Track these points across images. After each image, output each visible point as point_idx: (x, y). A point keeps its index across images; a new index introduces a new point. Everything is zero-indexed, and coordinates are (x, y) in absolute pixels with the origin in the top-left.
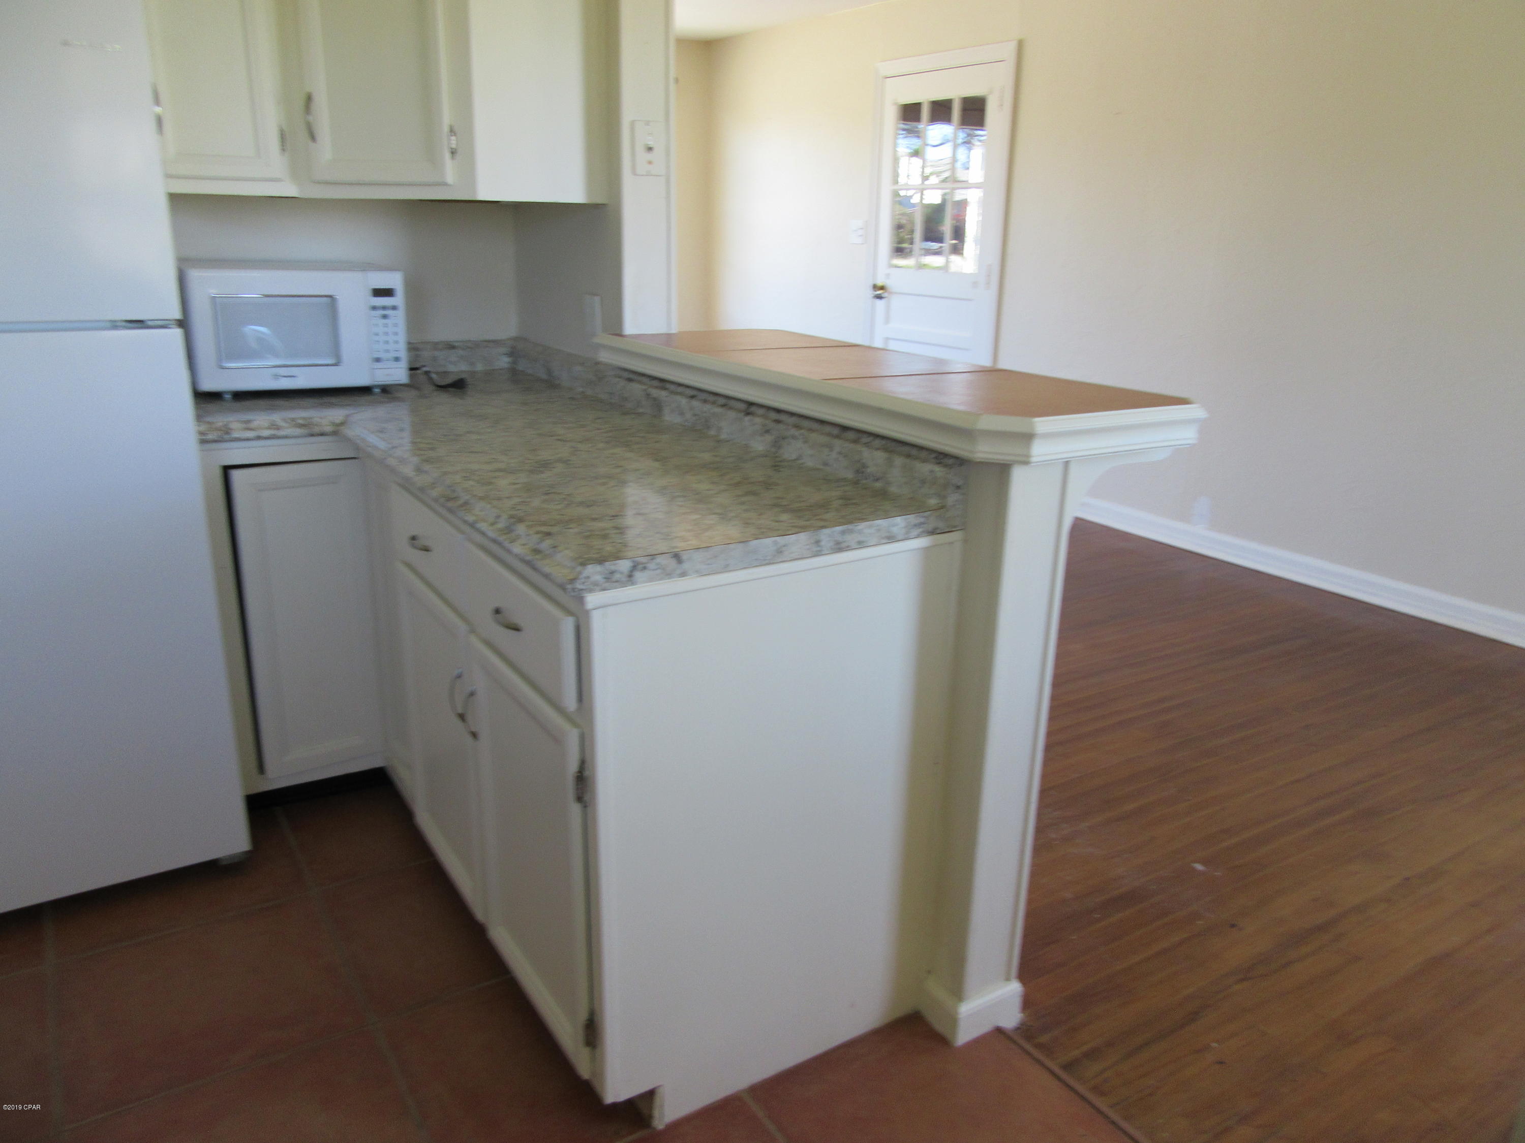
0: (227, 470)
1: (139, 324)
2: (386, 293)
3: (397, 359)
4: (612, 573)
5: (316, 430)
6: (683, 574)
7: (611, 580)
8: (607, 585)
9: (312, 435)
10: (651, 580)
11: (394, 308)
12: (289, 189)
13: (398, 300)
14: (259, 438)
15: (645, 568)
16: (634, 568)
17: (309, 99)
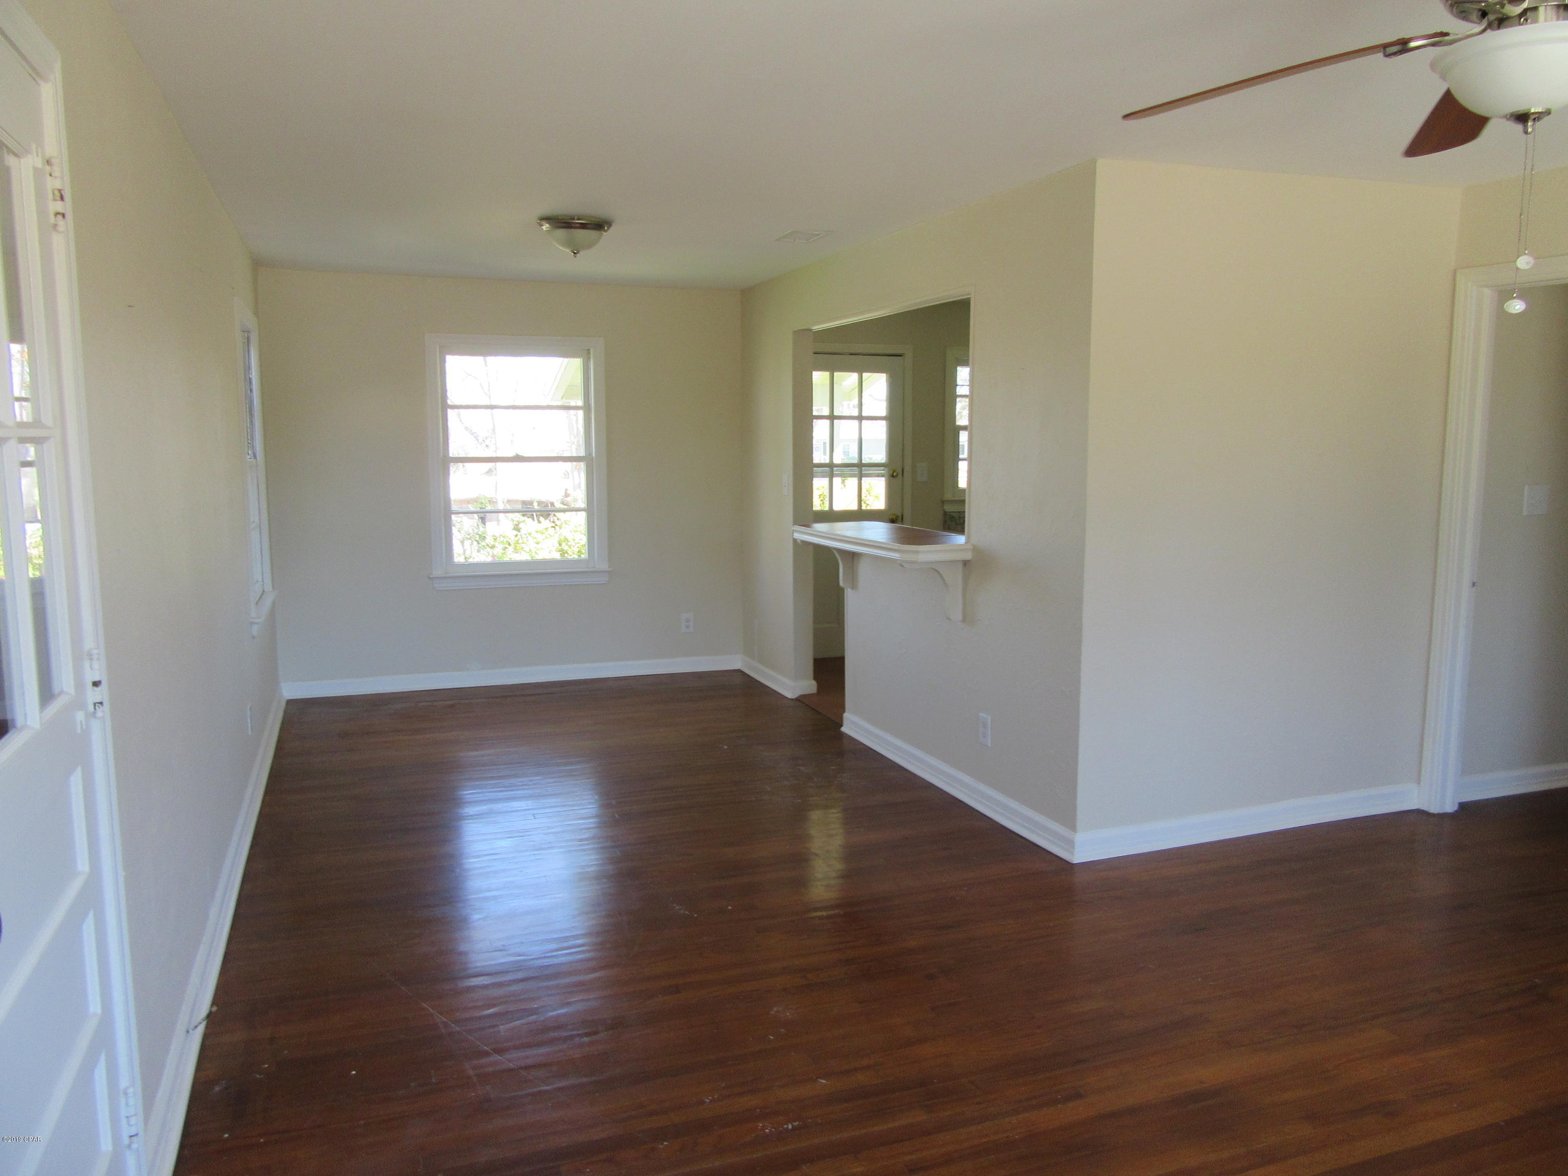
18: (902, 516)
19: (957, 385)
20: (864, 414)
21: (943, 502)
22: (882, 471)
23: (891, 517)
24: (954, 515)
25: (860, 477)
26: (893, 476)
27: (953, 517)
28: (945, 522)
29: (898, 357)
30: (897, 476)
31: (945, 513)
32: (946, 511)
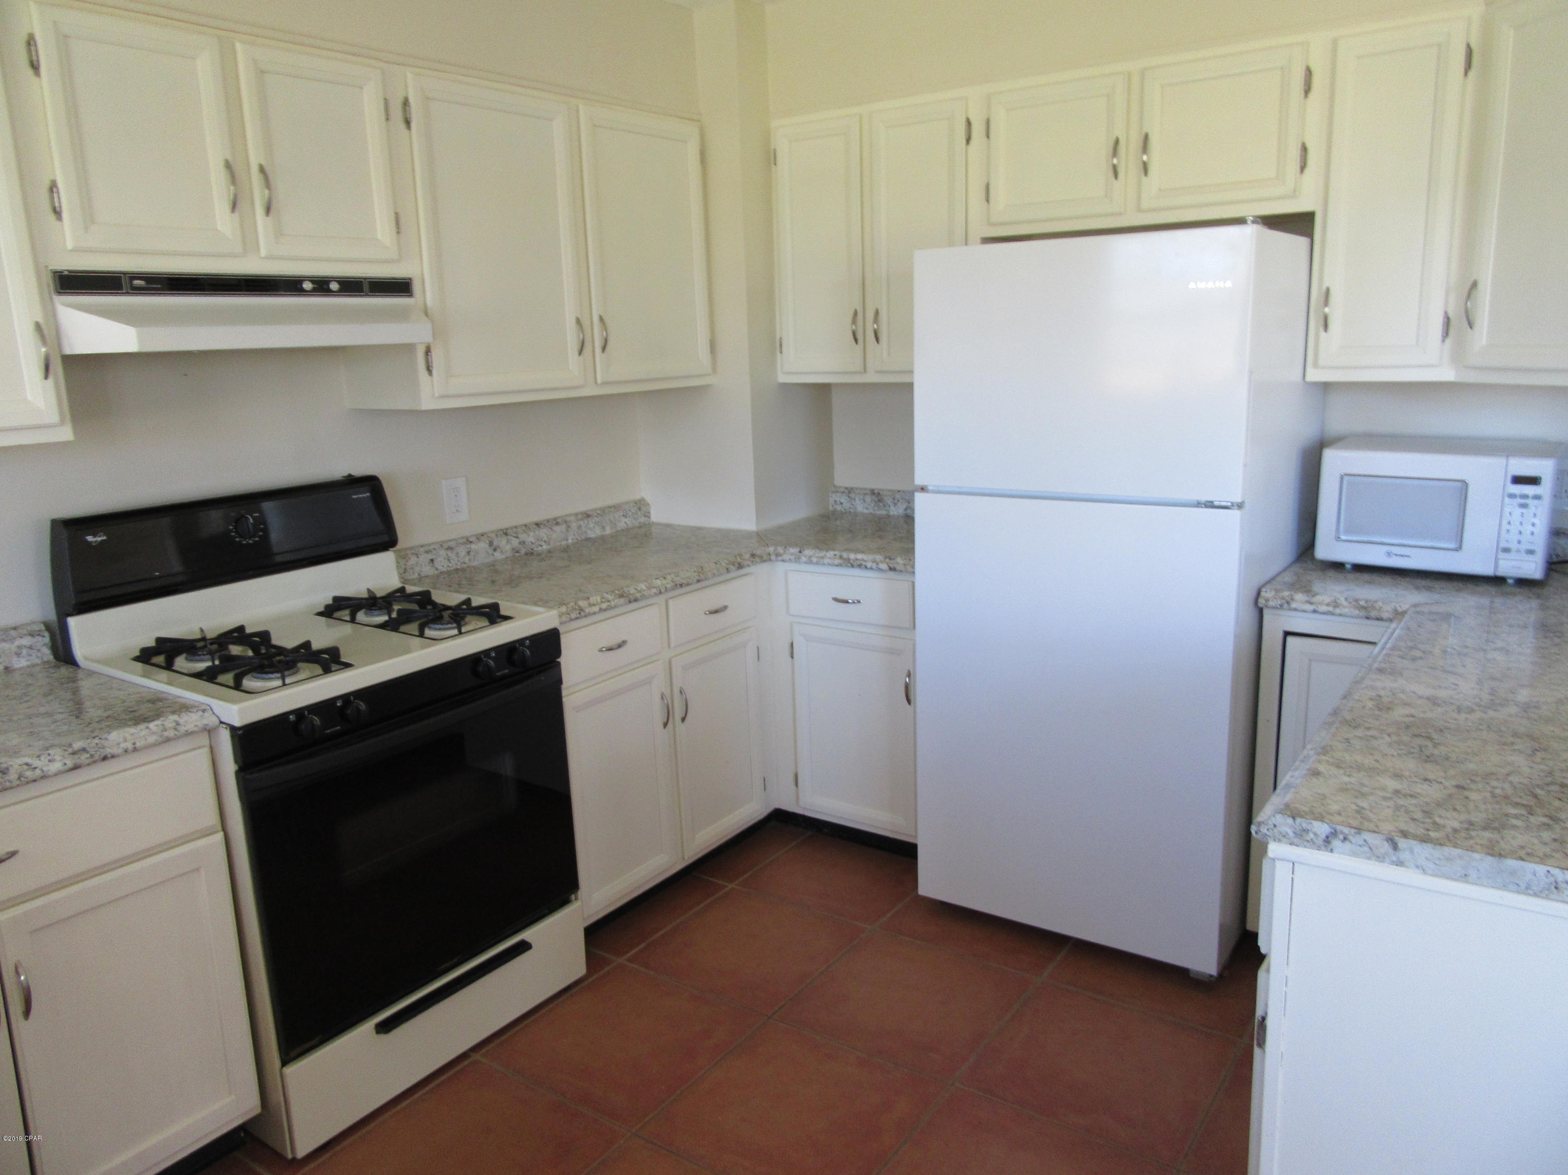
0: (1287, 634)
1: (1210, 505)
2: (1533, 481)
3: (1531, 552)
4: (1306, 831)
5: (1373, 614)
6: (1400, 863)
7: (1301, 837)
8: (1296, 840)
9: (1367, 618)
10: (1354, 854)
11: (1537, 497)
12: (1447, 374)
13: (1545, 489)
14: (1315, 611)
15: (1345, 839)
16: (1334, 834)
17: (1474, 285)
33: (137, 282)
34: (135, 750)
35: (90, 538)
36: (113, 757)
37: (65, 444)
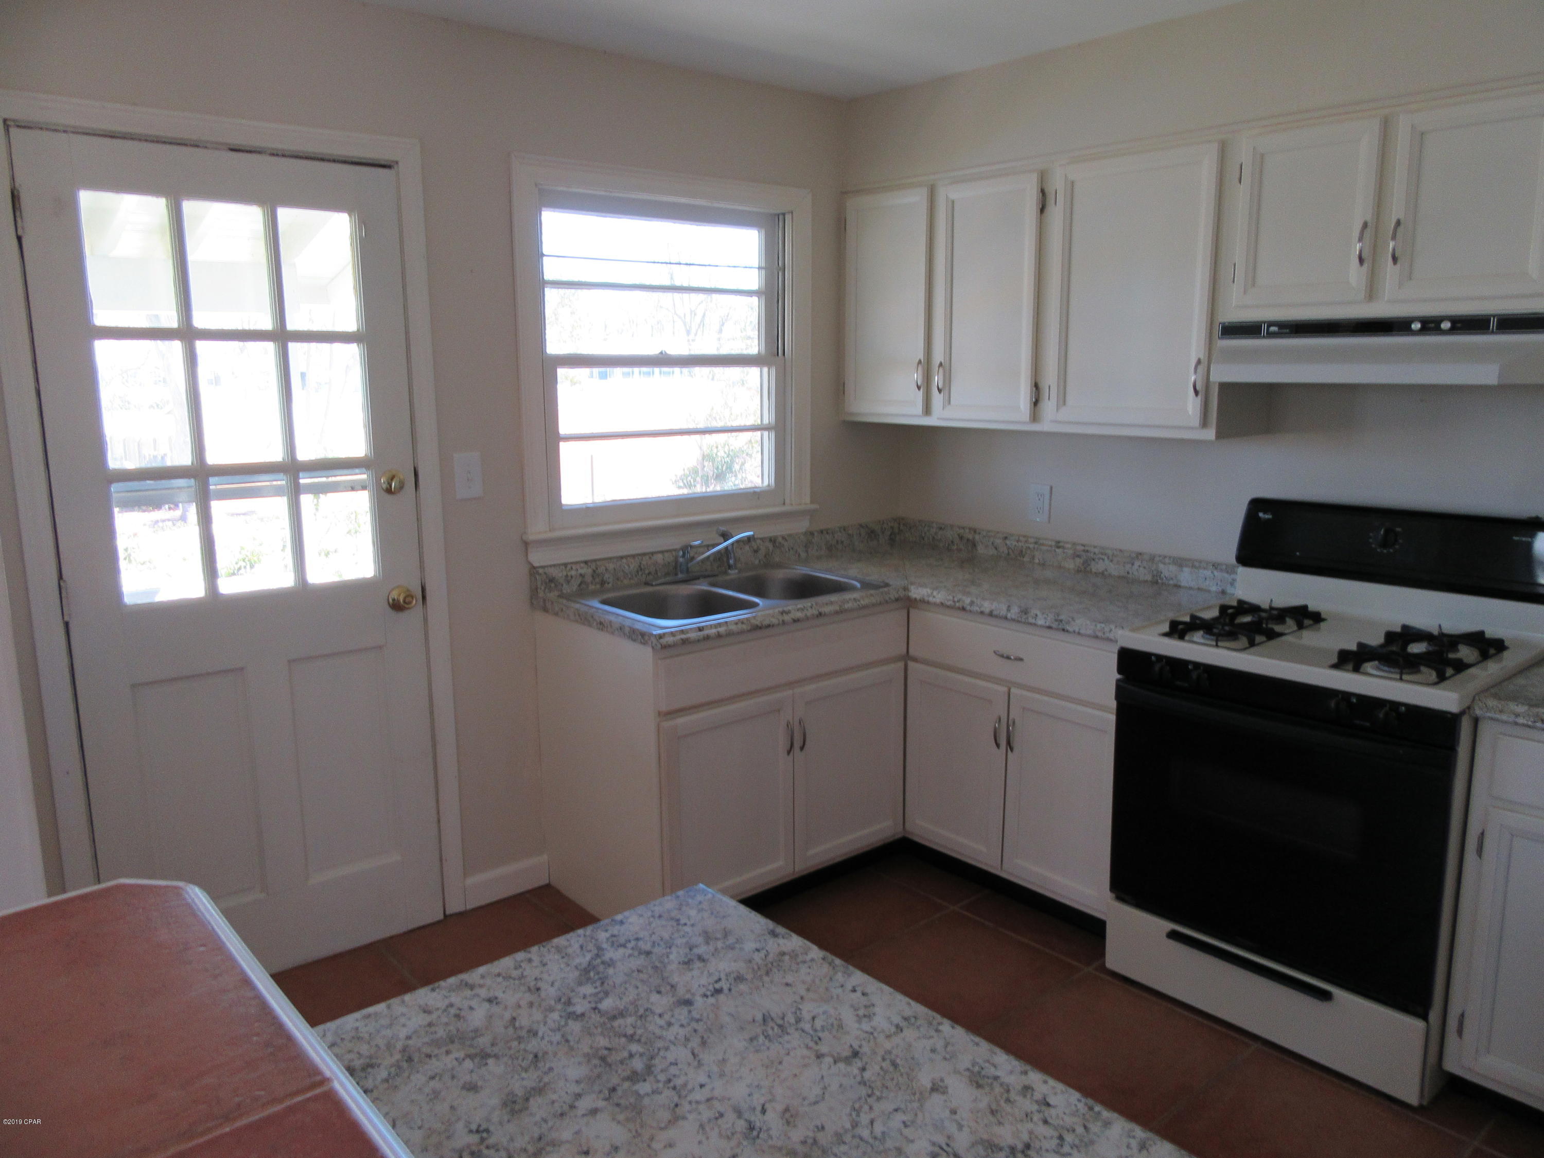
18: (423, 590)
19: (543, 255)
20: (291, 326)
21: (526, 544)
22: (362, 476)
23: (394, 595)
24: (554, 572)
25: (295, 493)
26: (389, 491)
27: (552, 580)
28: (534, 592)
29: (380, 170)
30: (401, 486)
31: (533, 571)
32: (536, 564)
33: (1273, 329)
34: (1079, 633)
35: (1261, 515)
36: (1067, 631)
37: (1210, 442)
